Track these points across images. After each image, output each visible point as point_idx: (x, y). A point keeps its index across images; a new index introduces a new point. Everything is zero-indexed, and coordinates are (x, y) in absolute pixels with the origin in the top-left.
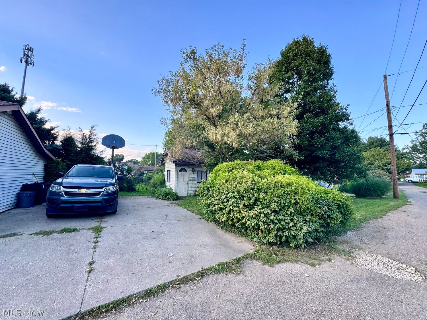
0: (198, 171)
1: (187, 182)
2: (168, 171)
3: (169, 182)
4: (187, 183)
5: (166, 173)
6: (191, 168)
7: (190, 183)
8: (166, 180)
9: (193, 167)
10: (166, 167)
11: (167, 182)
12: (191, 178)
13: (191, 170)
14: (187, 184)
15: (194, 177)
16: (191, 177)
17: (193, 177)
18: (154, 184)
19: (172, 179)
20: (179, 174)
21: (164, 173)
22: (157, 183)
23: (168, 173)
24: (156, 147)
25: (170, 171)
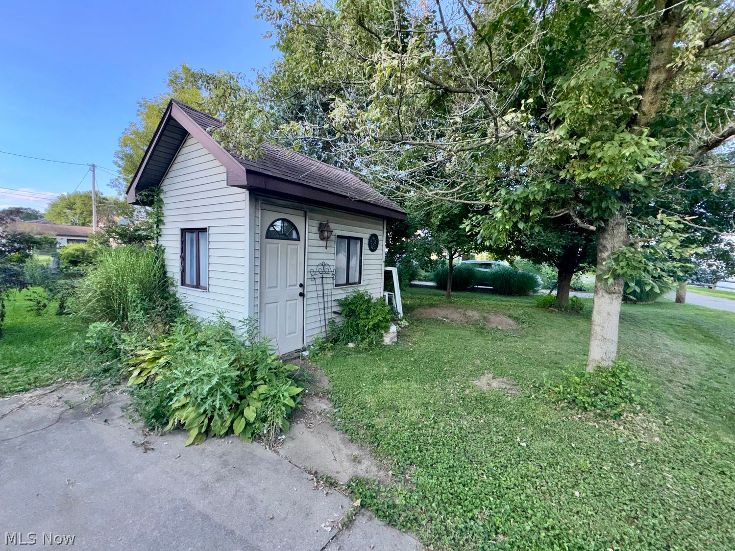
0: (339, 237)
1: (301, 285)
2: (184, 231)
3: (198, 286)
4: (301, 290)
5: (170, 242)
6: (316, 223)
7: (311, 290)
8: (177, 277)
9: (323, 218)
10: (166, 213)
11: (183, 283)
12: (314, 268)
13: (315, 230)
14: (302, 295)
15: (326, 262)
16: (314, 263)
17: (320, 262)
18: (107, 299)
19: (218, 275)
20: (268, 246)
21: (160, 243)
22: (126, 292)
23: (183, 243)
24: (94, 171)
25: (204, 230)
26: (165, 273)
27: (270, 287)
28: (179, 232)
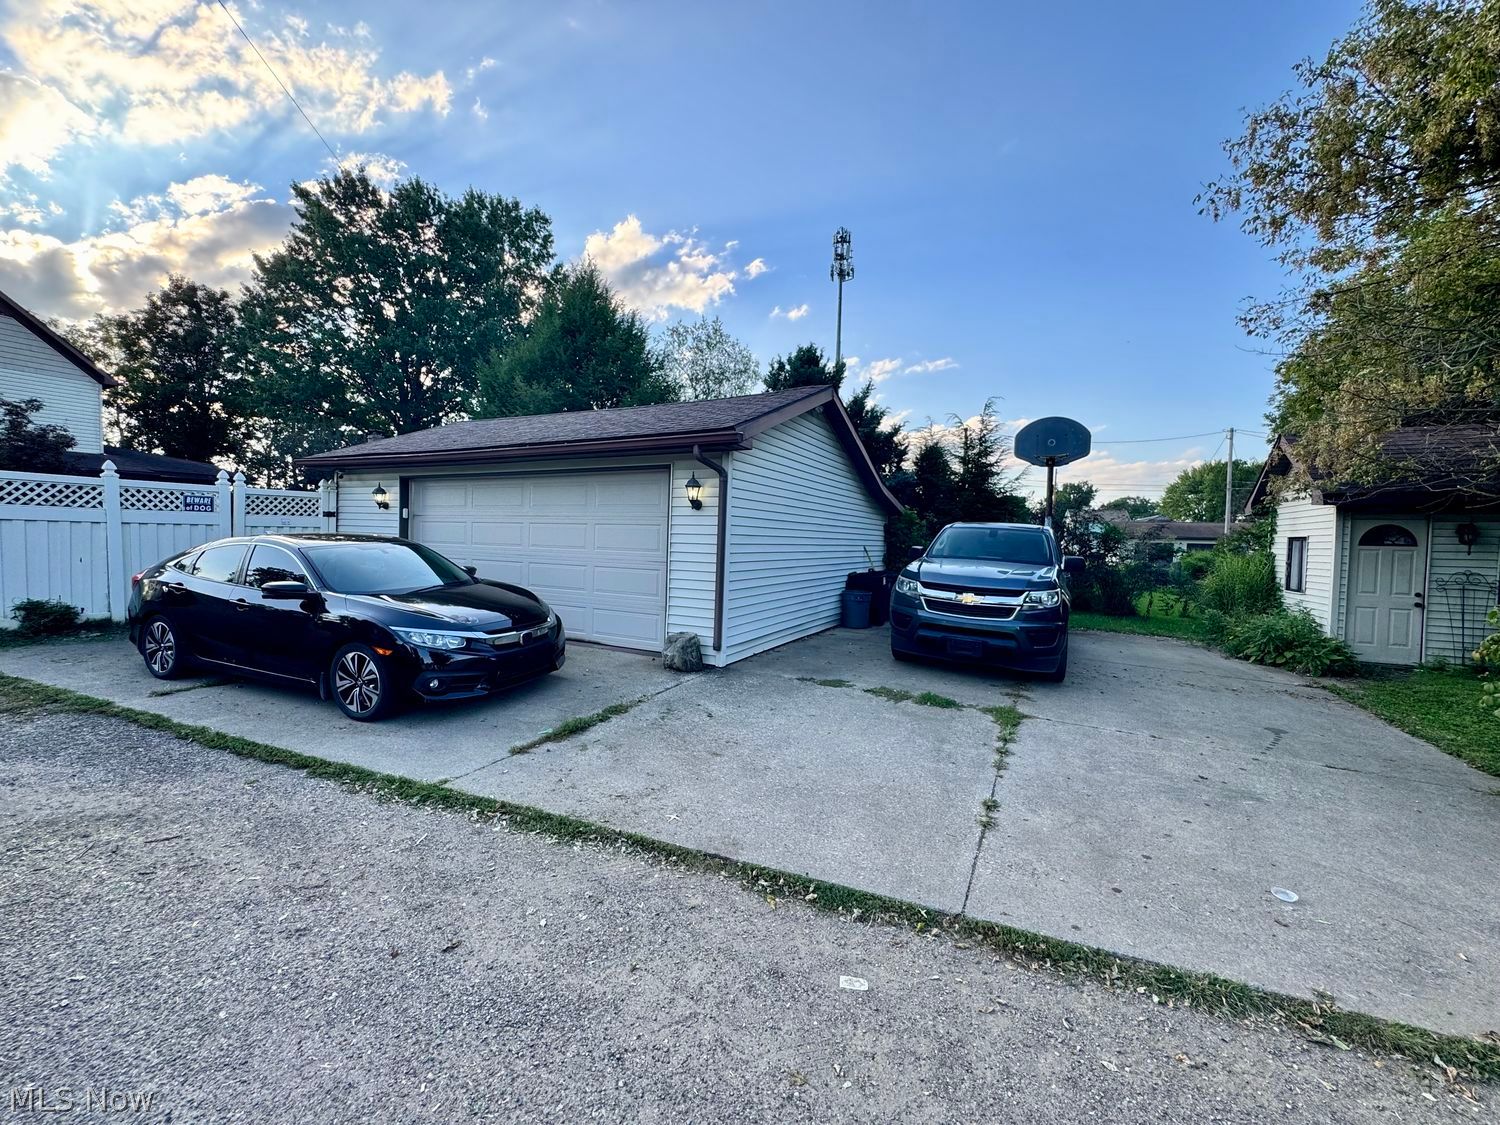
1: (1419, 595)
2: (1291, 540)
3: (1299, 589)
4: (1419, 600)
5: (1280, 550)
6: (1450, 525)
7: (1437, 603)
8: (1283, 582)
9: (1463, 519)
10: (1279, 523)
11: (1288, 588)
12: (1446, 577)
13: (1449, 533)
14: (1418, 605)
15: (1474, 570)
17: (1461, 570)
18: (1220, 596)
19: (1314, 579)
20: (1362, 553)
21: (1272, 550)
22: (1234, 590)
23: (1290, 550)
24: (1231, 439)
25: (1304, 539)
26: (1275, 578)
27: (1362, 592)
28: (1286, 540)
